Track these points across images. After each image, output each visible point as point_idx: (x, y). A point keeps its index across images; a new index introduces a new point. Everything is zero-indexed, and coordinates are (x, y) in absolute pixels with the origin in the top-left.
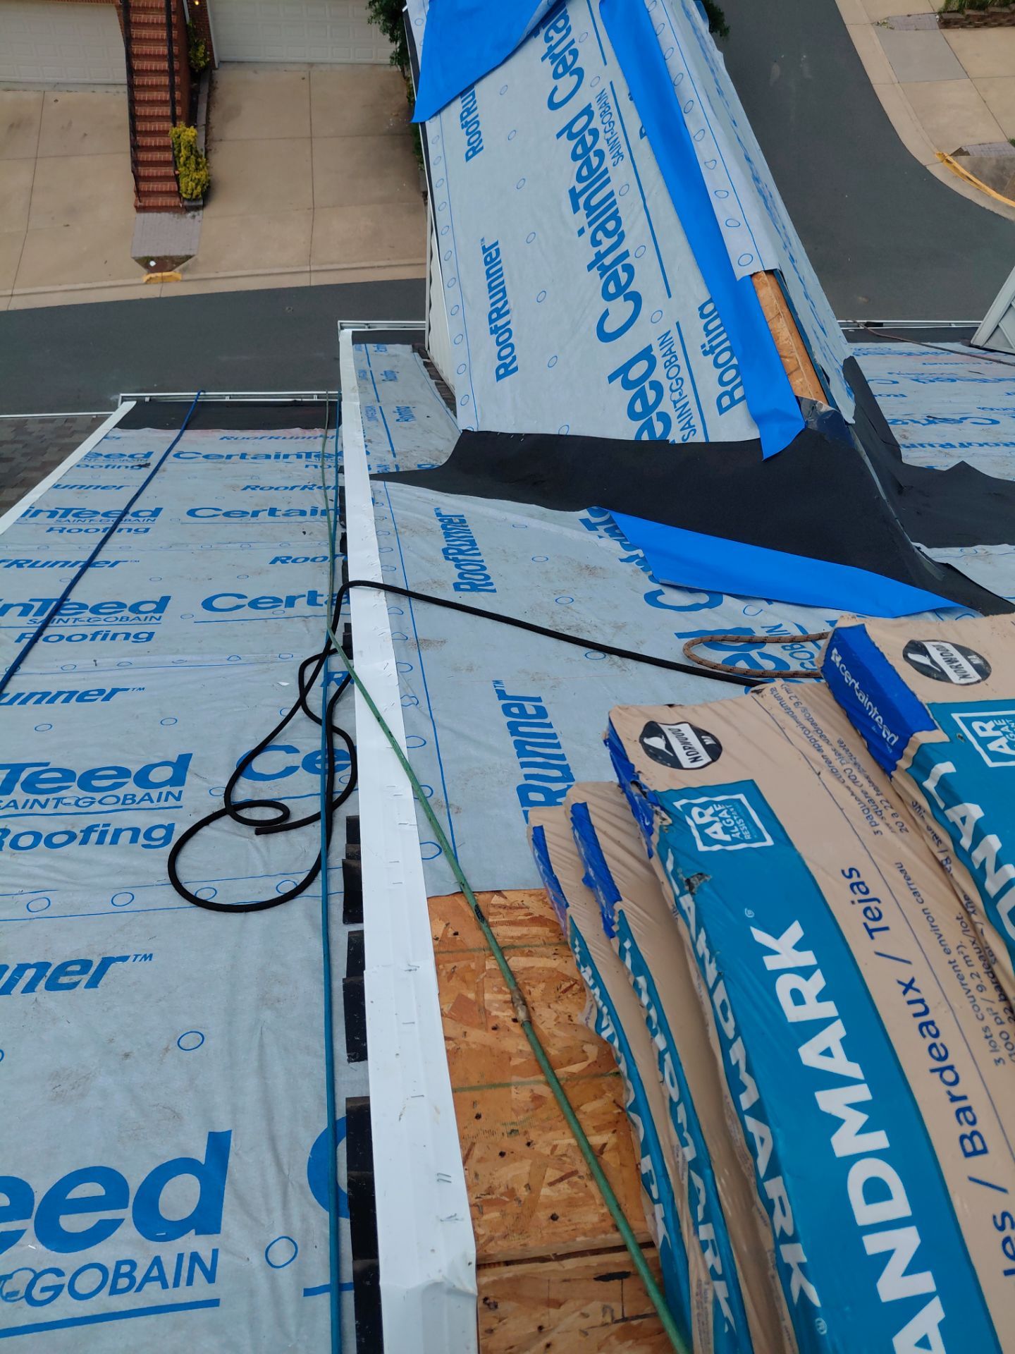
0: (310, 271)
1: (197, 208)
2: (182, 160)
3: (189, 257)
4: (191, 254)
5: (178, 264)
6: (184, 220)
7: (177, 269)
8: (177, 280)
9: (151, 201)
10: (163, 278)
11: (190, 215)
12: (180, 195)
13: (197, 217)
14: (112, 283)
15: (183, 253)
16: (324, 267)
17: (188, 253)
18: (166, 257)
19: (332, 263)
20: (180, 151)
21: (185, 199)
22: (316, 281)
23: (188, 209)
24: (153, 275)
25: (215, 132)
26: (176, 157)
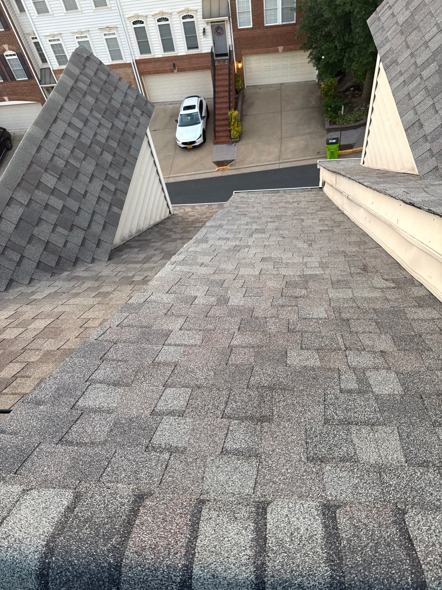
0: (280, 163)
1: (237, 142)
2: (232, 123)
3: (233, 160)
4: (234, 159)
5: (229, 163)
6: (231, 147)
7: (229, 165)
8: (228, 170)
9: (220, 140)
10: (223, 169)
11: (234, 144)
12: (230, 137)
13: (237, 145)
14: (205, 171)
15: (231, 159)
16: (285, 161)
17: (233, 159)
18: (224, 161)
19: (288, 159)
20: (231, 120)
21: (232, 138)
22: (282, 166)
23: (233, 142)
24: (220, 168)
25: (244, 113)
26: (230, 123)
